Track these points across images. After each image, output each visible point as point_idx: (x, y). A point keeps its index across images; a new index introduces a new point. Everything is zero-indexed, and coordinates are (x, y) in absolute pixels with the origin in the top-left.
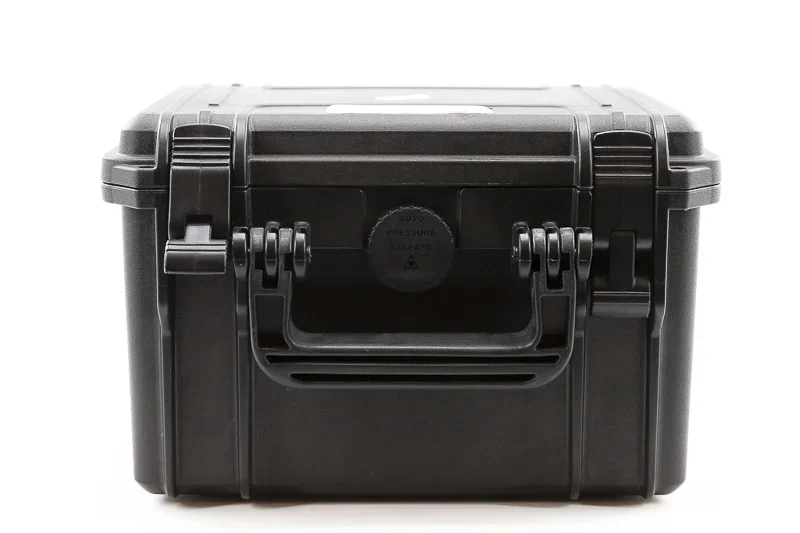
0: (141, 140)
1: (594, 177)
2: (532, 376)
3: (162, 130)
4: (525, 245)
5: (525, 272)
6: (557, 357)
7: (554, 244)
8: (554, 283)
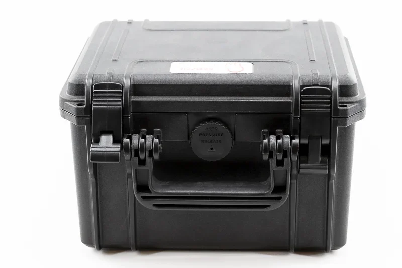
0: (78, 88)
1: (301, 110)
2: (269, 206)
3: (88, 83)
4: (266, 145)
5: (266, 157)
6: (282, 197)
7: (280, 145)
8: (280, 163)
